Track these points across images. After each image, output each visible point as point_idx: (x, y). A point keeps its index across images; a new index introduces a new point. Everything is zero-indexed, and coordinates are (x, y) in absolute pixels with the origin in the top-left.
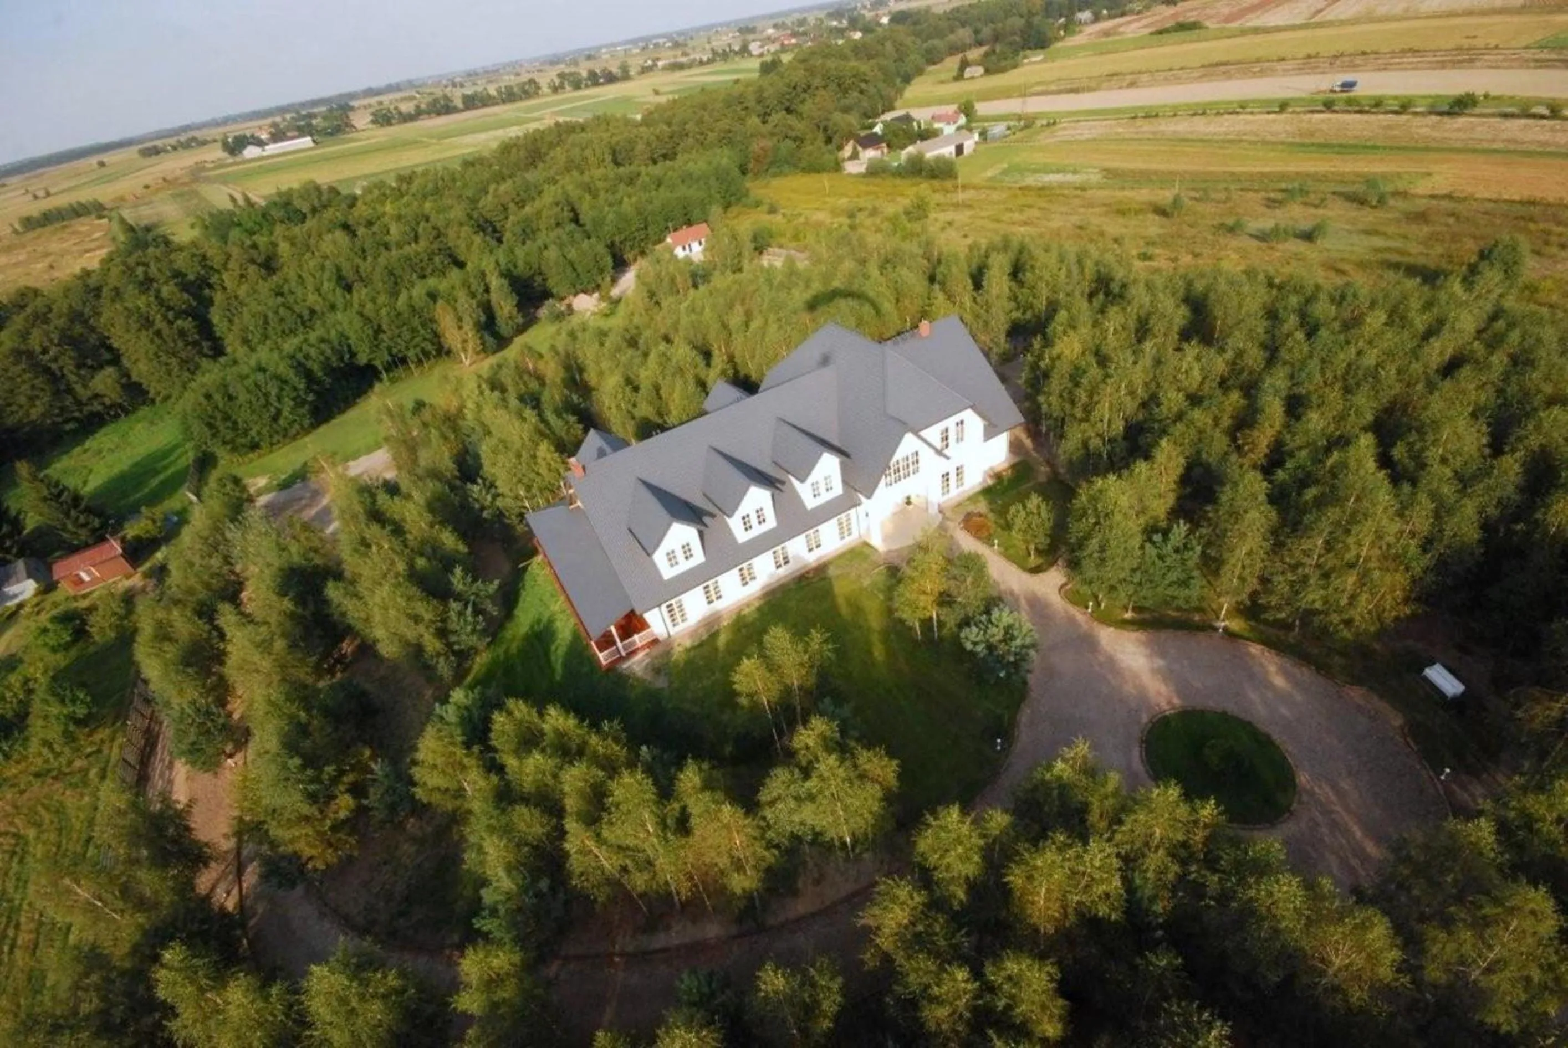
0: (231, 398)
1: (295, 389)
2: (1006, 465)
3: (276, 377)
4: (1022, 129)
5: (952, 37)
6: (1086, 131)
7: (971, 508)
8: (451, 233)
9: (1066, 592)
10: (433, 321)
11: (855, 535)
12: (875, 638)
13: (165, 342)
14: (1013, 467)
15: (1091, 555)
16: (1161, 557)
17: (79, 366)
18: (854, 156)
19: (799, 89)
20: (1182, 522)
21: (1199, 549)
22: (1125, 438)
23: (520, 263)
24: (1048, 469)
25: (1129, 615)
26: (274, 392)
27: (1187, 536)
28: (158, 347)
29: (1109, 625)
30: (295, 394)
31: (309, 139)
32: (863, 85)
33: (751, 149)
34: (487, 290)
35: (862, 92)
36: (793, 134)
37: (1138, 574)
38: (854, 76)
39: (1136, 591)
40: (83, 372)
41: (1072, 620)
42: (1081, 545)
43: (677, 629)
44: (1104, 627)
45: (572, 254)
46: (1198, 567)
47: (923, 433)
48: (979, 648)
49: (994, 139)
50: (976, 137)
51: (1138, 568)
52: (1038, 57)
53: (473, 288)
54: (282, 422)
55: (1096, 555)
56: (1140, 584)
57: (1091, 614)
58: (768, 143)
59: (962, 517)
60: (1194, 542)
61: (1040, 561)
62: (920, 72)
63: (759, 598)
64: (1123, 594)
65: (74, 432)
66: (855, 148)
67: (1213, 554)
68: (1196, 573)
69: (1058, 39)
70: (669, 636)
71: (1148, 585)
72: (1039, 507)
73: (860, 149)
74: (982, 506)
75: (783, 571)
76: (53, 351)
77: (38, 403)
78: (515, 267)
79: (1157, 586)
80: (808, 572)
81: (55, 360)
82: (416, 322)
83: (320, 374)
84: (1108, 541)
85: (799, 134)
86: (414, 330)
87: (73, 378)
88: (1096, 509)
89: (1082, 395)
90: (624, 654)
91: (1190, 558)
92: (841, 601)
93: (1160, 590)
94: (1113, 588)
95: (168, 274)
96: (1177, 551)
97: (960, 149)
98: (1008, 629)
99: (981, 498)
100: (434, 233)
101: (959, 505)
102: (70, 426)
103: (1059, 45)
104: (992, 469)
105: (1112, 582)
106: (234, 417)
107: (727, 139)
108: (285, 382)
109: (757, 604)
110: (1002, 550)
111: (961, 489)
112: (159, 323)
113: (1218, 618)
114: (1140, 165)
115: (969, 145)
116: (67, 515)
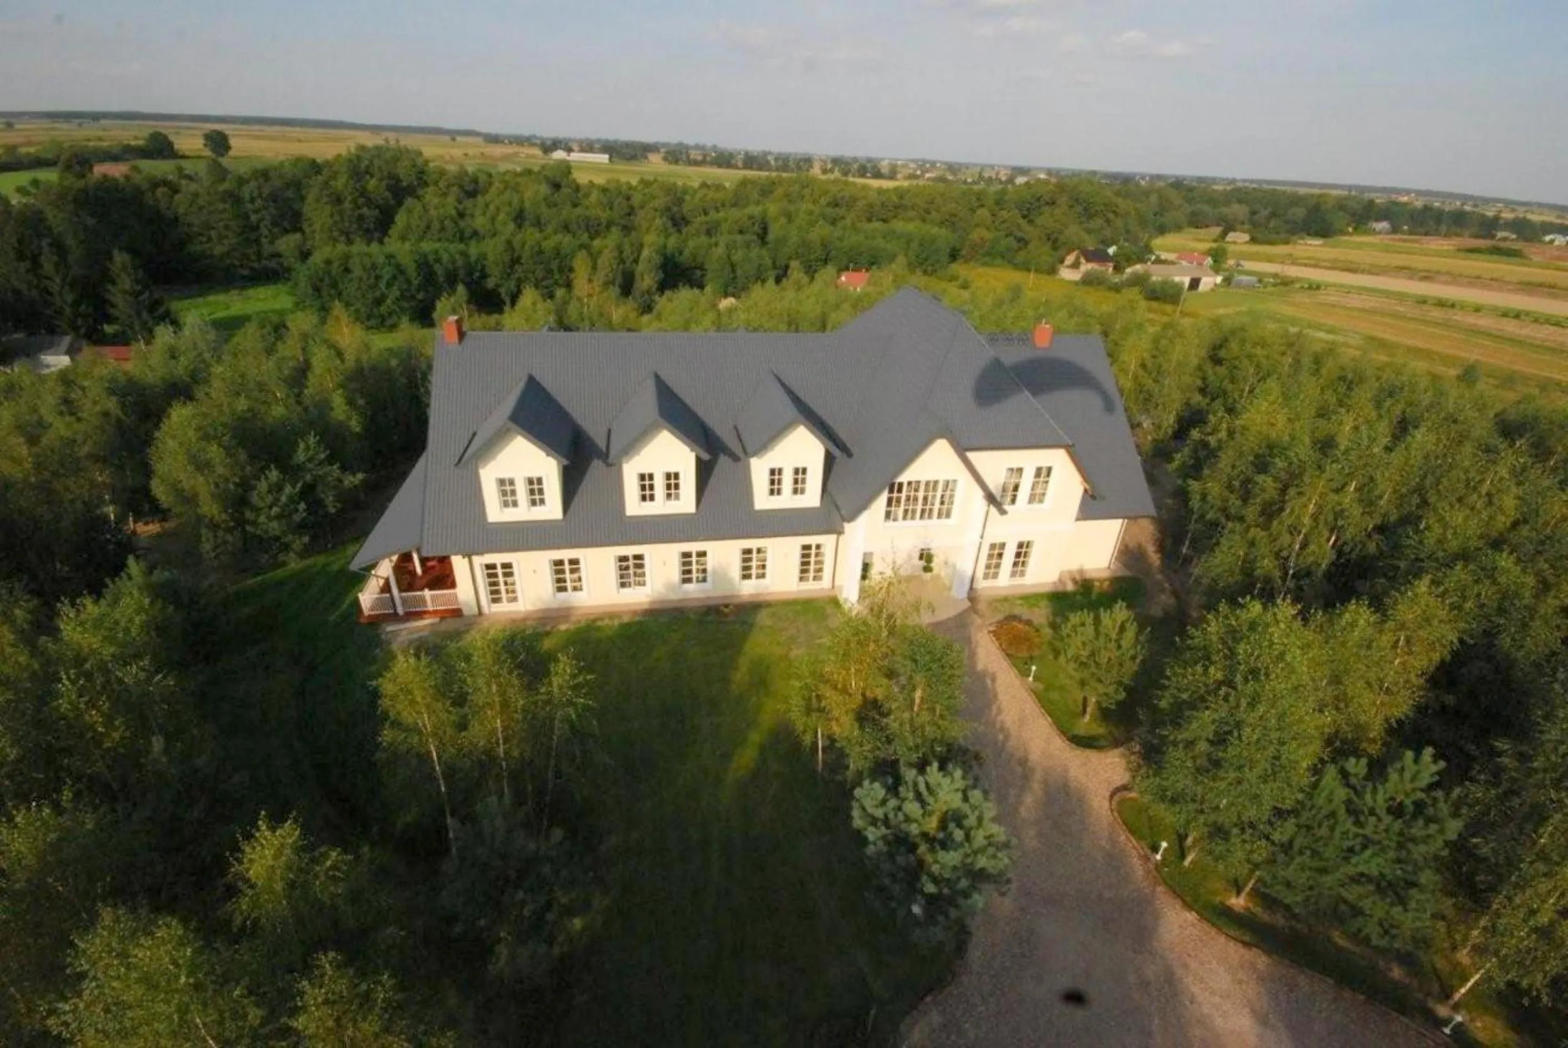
0: (347, 270)
1: (409, 282)
2: (1106, 574)
3: (398, 266)
4: (1274, 285)
5: (1225, 210)
6: (1355, 301)
7: (1023, 611)
8: (641, 214)
9: (1120, 803)
10: (571, 270)
11: (826, 583)
12: (755, 737)
13: (342, 220)
14: (1116, 581)
15: (1190, 744)
16: (1352, 811)
17: (274, 224)
18: (1076, 265)
19: (1042, 202)
20: (1428, 752)
21: (1454, 828)
22: (1329, 575)
23: (687, 253)
24: (1172, 601)
25: (1238, 902)
26: (387, 277)
27: (1431, 787)
28: (335, 222)
29: (1189, 906)
30: (405, 287)
31: (607, 156)
32: (1111, 216)
33: (971, 237)
34: (636, 261)
35: (1108, 221)
36: (1019, 234)
37: (1291, 822)
38: (1105, 205)
39: (1272, 861)
40: (275, 230)
41: (1114, 859)
42: (1178, 714)
43: (496, 608)
44: (1178, 905)
45: (738, 256)
46: (1439, 864)
47: (971, 456)
48: (872, 834)
49: (1239, 285)
50: (1219, 279)
51: (1294, 812)
52: (1318, 242)
53: (625, 255)
54: (383, 309)
55: (1203, 746)
56: (1287, 847)
57: (1158, 867)
58: (988, 235)
59: (1000, 617)
60: (1444, 808)
61: (1099, 730)
62: (1178, 228)
63: (635, 613)
64: (1240, 855)
65: (243, 277)
66: (1077, 259)
67: (1485, 851)
68: (1427, 877)
69: (1343, 233)
70: (480, 613)
71: (1306, 858)
72: (1122, 629)
73: (1083, 260)
74: (1041, 615)
75: (693, 590)
76: (259, 202)
77: (225, 241)
78: (681, 253)
79: (1323, 871)
80: (726, 606)
81: (256, 212)
82: (554, 265)
83: (441, 279)
84: (1239, 725)
85: (1026, 237)
86: (550, 272)
87: (265, 232)
88: (1232, 654)
89: (1267, 484)
90: (400, 611)
91: (1427, 839)
92: (744, 663)
93: (1328, 880)
94: (1219, 832)
95: (385, 173)
96: (1396, 811)
97: (1195, 283)
98: (952, 818)
99: (1044, 603)
100: (627, 210)
101: (1006, 599)
102: (245, 272)
103: (1346, 238)
104: (1081, 571)
105: (1225, 819)
106: (341, 286)
107: (950, 222)
108: (402, 272)
109: (626, 619)
110: (1041, 686)
111: (1018, 581)
112: (347, 205)
113: (1446, 995)
114: (1419, 344)
115: (1209, 281)
116: (139, 314)
